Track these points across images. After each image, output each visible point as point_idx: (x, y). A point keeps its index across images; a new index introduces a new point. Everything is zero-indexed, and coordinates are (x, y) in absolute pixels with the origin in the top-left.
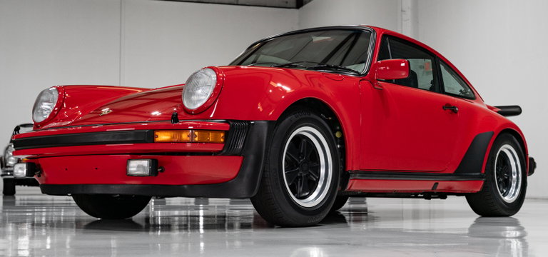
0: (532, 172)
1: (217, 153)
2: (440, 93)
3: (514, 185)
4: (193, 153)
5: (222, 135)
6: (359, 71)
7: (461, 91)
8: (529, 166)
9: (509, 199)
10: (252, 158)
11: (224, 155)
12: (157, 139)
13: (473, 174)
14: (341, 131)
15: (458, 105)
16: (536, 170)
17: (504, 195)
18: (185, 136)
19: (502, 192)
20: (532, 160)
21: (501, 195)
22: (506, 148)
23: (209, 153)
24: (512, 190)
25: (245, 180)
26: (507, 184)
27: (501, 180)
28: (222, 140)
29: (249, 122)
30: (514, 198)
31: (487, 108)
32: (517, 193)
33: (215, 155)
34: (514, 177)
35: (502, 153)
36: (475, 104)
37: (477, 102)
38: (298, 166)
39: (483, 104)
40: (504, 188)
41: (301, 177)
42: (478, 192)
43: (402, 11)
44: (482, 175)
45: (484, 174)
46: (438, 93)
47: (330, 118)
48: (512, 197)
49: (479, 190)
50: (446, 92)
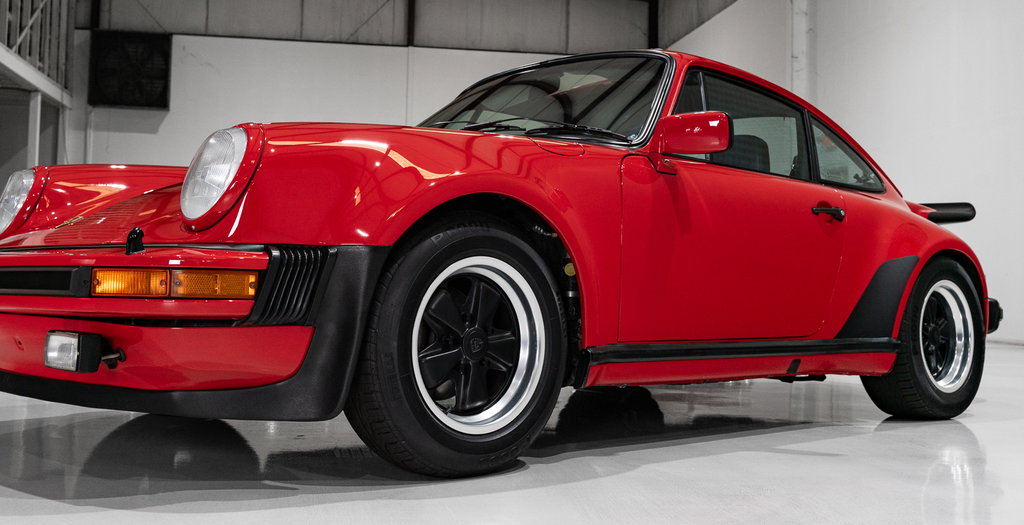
0: (994, 326)
1: (243, 321)
2: (810, 180)
3: (958, 357)
4: (184, 322)
5: (252, 279)
7: (856, 177)
8: (988, 315)
9: (947, 385)
10: (331, 329)
11: (256, 324)
12: (99, 289)
13: (875, 340)
15: (845, 205)
16: (1002, 323)
17: (938, 378)
18: (156, 283)
19: (933, 371)
20: (995, 304)
21: (932, 377)
22: (944, 287)
23: (224, 322)
24: (955, 367)
25: (315, 379)
26: (944, 355)
27: (933, 347)
28: (252, 292)
29: (325, 249)
30: (959, 383)
31: (908, 210)
32: (965, 374)
33: (238, 326)
34: (960, 343)
35: (936, 295)
36: (883, 201)
37: (888, 197)
38: (457, 342)
39: (900, 202)
40: (939, 362)
41: (467, 368)
42: (884, 375)
43: (793, 57)
44: (894, 341)
45: (898, 339)
46: (806, 181)
47: (555, 235)
48: (953, 382)
49: (886, 371)
50: (822, 177)
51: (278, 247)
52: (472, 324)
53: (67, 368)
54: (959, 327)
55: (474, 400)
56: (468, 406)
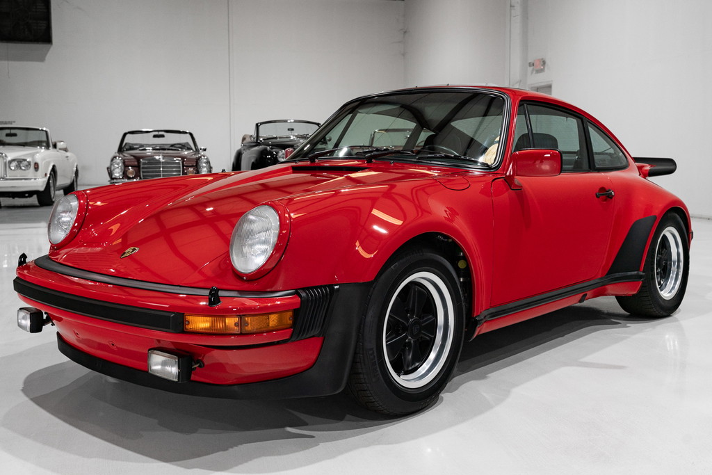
2: (590, 169)
3: (673, 275)
5: (290, 315)
6: (489, 164)
9: (667, 294)
10: (337, 338)
12: (189, 327)
13: (629, 273)
14: (465, 258)
17: (662, 288)
19: (659, 284)
21: (658, 287)
24: (671, 281)
26: (665, 274)
27: (660, 269)
28: (289, 323)
29: (331, 286)
30: (674, 292)
32: (677, 286)
34: (674, 267)
35: (664, 237)
38: (405, 329)
40: (661, 278)
42: (633, 295)
43: (511, 6)
44: (641, 273)
45: (643, 272)
46: (588, 172)
47: (450, 240)
48: (670, 292)
49: (635, 293)
50: (597, 166)
51: (304, 289)
52: (412, 314)
53: (171, 379)
54: (674, 257)
55: (413, 364)
56: (410, 368)
